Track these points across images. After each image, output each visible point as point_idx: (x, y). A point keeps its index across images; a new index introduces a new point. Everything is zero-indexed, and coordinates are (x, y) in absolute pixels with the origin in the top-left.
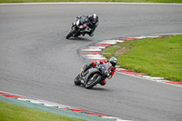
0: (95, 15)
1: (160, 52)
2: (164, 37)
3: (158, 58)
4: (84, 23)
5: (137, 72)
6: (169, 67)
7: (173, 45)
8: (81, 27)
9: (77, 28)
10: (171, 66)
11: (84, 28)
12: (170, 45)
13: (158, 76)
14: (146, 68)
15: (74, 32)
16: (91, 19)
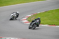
2: (46, 11)
3: (45, 18)
6: (49, 21)
7: (49, 14)
10: (50, 20)
12: (48, 14)
13: (46, 24)
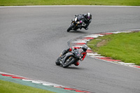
0: (89, 14)
1: (132, 44)
3: (130, 48)
4: (81, 19)
5: (114, 59)
8: (78, 22)
9: (75, 23)
11: (81, 24)
14: (121, 56)
15: (73, 27)
16: (86, 17)
